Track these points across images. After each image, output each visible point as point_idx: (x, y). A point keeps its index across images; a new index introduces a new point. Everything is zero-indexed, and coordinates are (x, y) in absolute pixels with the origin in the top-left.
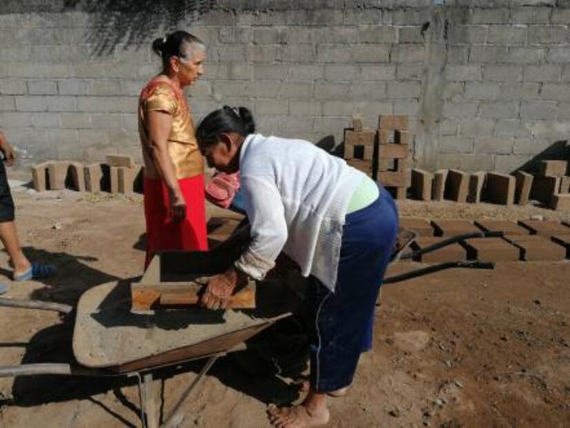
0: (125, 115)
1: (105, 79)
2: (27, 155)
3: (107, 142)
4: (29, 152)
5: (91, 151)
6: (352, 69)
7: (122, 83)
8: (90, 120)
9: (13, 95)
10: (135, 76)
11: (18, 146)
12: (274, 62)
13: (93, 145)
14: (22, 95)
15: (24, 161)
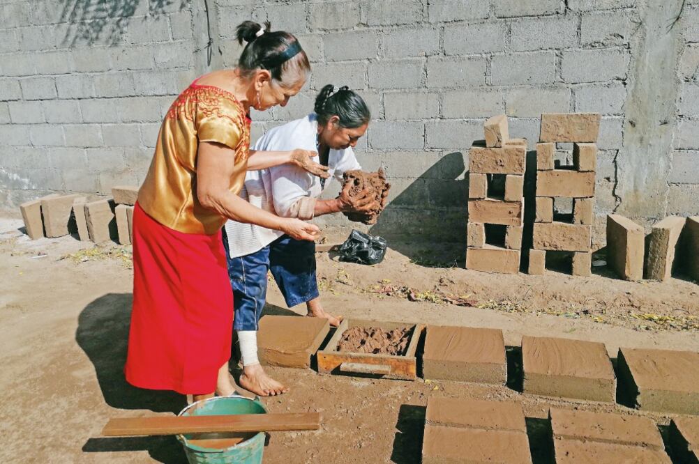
0: (143, 124)
1: (113, 72)
2: (29, 185)
3: (124, 166)
4: (32, 181)
5: (103, 179)
6: (493, 31)
7: (135, 76)
8: (100, 134)
9: (5, 101)
10: (152, 65)
11: (19, 172)
12: (356, 28)
13: (106, 171)
14: (16, 100)
15: (27, 192)
